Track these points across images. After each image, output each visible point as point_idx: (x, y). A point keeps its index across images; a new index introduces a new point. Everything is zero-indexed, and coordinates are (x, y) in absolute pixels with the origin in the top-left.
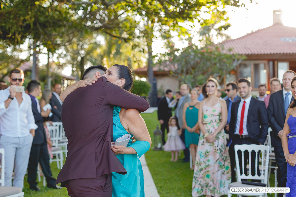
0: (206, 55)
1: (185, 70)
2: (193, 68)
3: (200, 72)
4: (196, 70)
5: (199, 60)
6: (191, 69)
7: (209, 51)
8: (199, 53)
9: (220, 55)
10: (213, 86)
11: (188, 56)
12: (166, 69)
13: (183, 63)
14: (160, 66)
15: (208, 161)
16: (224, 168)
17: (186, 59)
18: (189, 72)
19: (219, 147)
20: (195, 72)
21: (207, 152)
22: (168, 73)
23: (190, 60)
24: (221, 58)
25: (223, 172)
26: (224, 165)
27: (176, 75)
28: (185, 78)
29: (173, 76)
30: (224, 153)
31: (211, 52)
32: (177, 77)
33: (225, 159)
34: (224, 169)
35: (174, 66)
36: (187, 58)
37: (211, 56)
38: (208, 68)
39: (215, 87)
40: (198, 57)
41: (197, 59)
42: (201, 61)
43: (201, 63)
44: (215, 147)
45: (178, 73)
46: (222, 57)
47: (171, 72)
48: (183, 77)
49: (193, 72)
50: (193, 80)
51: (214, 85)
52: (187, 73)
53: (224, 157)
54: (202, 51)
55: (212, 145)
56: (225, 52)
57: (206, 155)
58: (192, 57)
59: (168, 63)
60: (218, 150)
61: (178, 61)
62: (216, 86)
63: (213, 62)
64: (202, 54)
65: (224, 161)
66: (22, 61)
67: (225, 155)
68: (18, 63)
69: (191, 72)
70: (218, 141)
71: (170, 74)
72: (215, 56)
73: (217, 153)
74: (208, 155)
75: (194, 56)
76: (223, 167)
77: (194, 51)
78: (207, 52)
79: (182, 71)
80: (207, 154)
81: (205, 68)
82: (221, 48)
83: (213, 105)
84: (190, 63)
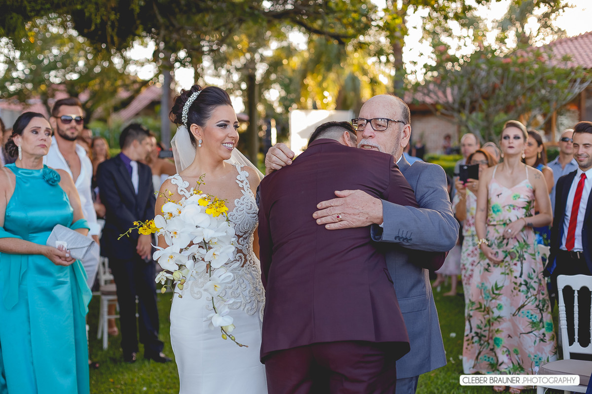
0: (513, 69)
1: (468, 101)
2: (486, 98)
3: (500, 107)
4: (492, 102)
5: (498, 82)
6: (481, 101)
7: (520, 61)
8: (498, 66)
9: (543, 70)
10: (517, 138)
11: (473, 72)
12: (428, 100)
13: (464, 87)
14: (414, 94)
15: (500, 307)
16: (543, 327)
17: (469, 79)
18: (477, 105)
19: (524, 277)
20: (489, 106)
21: (497, 289)
22: (432, 108)
23: (478, 81)
24: (544, 78)
25: (542, 337)
26: (541, 321)
27: (449, 113)
28: (468, 118)
29: (442, 114)
30: (539, 292)
31: (523, 64)
32: (452, 116)
33: (541, 306)
34: (543, 330)
35: (444, 93)
36: (473, 77)
37: (522, 73)
38: (516, 98)
39: (522, 140)
40: (496, 74)
41: (494, 79)
42: (502, 83)
43: (503, 88)
44: (516, 277)
45: (453, 109)
46: (547, 74)
47: (439, 107)
48: (464, 118)
49: (484, 107)
50: (485, 124)
51: (520, 134)
52: (472, 109)
53: (540, 301)
54: (503, 61)
55: (508, 274)
56: (554, 63)
57: (493, 293)
58: (483, 74)
59: (431, 87)
60: (521, 284)
61: (453, 83)
62: (525, 137)
63: (527, 85)
64: (505, 67)
65: (541, 310)
66: (145, 83)
67: (541, 297)
68: (136, 86)
69: (480, 106)
70: (522, 263)
71: (437, 110)
72: (533, 73)
73: (519, 291)
74: (499, 295)
75: (488, 73)
76: (541, 324)
77: (488, 61)
78: (515, 64)
79: (462, 105)
80: (496, 292)
81: (510, 98)
82: (545, 56)
83: (514, 182)
84: (478, 86)
